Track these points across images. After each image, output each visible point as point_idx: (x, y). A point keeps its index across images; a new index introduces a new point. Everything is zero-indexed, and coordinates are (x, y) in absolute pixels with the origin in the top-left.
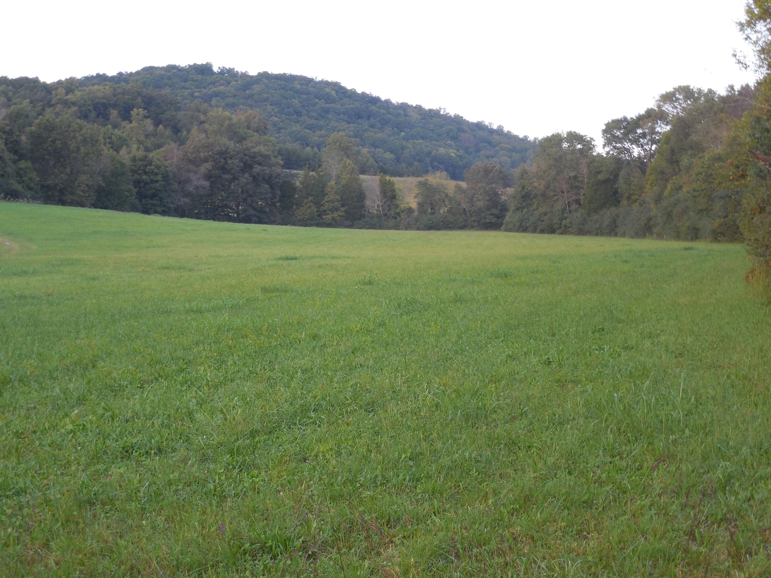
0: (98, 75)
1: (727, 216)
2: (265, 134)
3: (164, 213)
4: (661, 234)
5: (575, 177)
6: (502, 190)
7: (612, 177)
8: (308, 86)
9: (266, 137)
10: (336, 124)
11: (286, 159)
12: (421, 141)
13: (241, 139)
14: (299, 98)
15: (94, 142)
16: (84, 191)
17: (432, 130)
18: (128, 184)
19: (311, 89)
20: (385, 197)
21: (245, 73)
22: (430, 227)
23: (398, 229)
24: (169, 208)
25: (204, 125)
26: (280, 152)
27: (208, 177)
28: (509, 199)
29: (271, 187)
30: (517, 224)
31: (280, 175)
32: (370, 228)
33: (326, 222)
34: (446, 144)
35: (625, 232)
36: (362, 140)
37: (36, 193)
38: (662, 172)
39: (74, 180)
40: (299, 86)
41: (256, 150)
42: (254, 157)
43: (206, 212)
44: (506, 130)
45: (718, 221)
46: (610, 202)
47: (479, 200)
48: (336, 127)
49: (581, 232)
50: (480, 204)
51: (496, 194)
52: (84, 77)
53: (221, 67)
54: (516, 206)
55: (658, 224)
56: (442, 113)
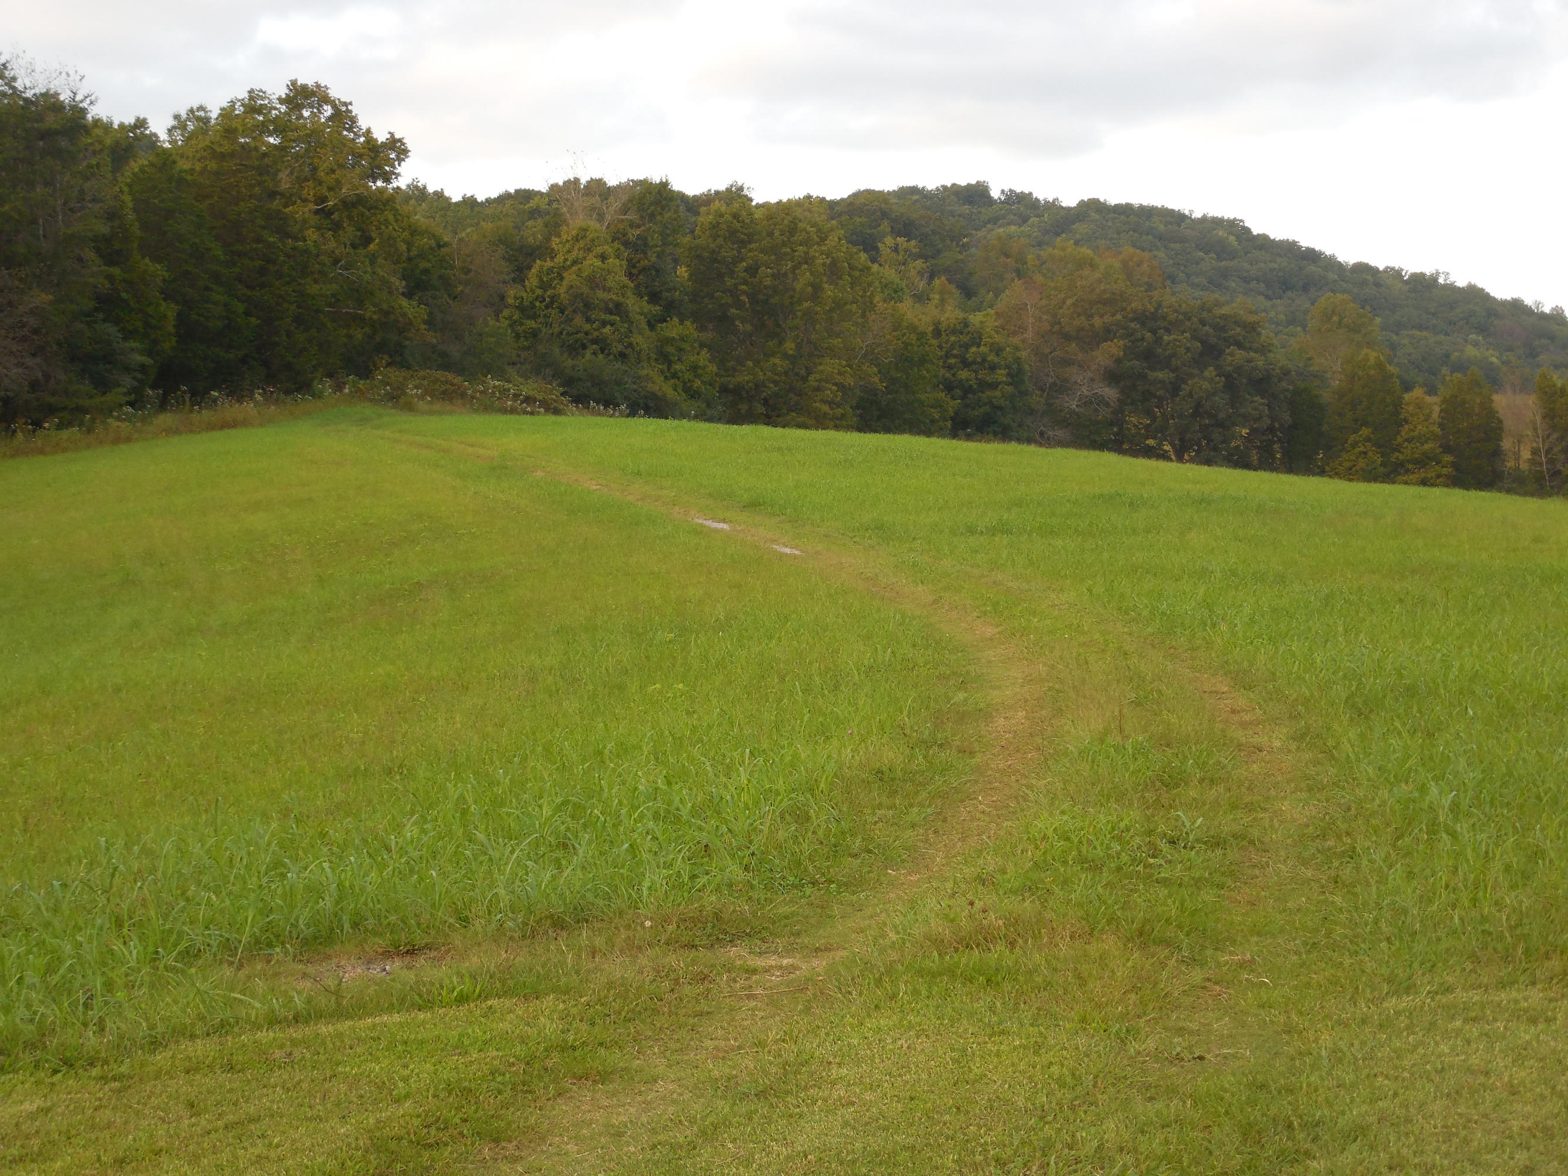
8: (1179, 226)
14: (1167, 249)
15: (857, 274)
16: (830, 403)
17: (1433, 314)
19: (1187, 233)
20: (1555, 427)
27: (1114, 376)
29: (1270, 403)
31: (1290, 372)
34: (1472, 340)
37: (708, 406)
39: (803, 372)
40: (1162, 227)
41: (1226, 310)
42: (1224, 329)
53: (1006, 189)
56: (1441, 281)
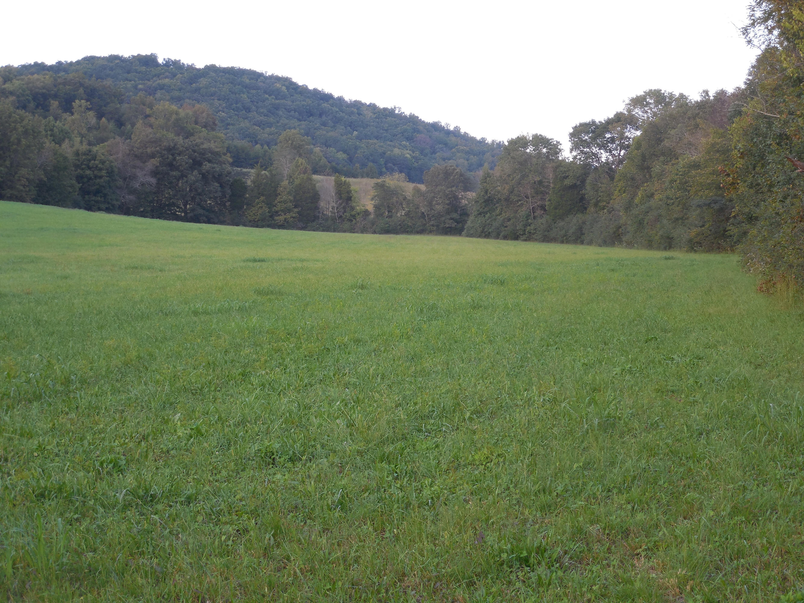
0: (36, 64)
1: (703, 226)
2: (213, 130)
3: (109, 210)
4: (631, 242)
5: (540, 182)
6: (463, 193)
7: (579, 183)
8: (257, 80)
9: (214, 133)
10: (286, 121)
11: (234, 157)
12: (375, 141)
13: (189, 134)
14: (248, 93)
15: (36, 134)
16: (24, 186)
17: (386, 130)
18: (71, 179)
19: (261, 84)
20: (340, 198)
21: (192, 66)
22: (387, 231)
23: (354, 233)
24: (113, 206)
25: (150, 119)
26: (228, 150)
27: (155, 173)
28: (469, 203)
29: (221, 186)
30: (480, 230)
31: (231, 173)
32: (323, 231)
33: (278, 223)
34: (401, 145)
35: (592, 240)
36: (313, 139)
38: (633, 179)
39: (13, 173)
40: (247, 81)
41: (205, 146)
42: (204, 154)
43: (152, 211)
44: (462, 131)
45: (694, 231)
46: (576, 209)
47: (438, 204)
48: (286, 125)
49: (547, 239)
50: (439, 208)
51: (456, 198)
52: (21, 65)
53: (166, 58)
54: (478, 211)
55: (628, 232)
56: (397, 112)
